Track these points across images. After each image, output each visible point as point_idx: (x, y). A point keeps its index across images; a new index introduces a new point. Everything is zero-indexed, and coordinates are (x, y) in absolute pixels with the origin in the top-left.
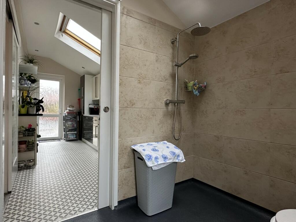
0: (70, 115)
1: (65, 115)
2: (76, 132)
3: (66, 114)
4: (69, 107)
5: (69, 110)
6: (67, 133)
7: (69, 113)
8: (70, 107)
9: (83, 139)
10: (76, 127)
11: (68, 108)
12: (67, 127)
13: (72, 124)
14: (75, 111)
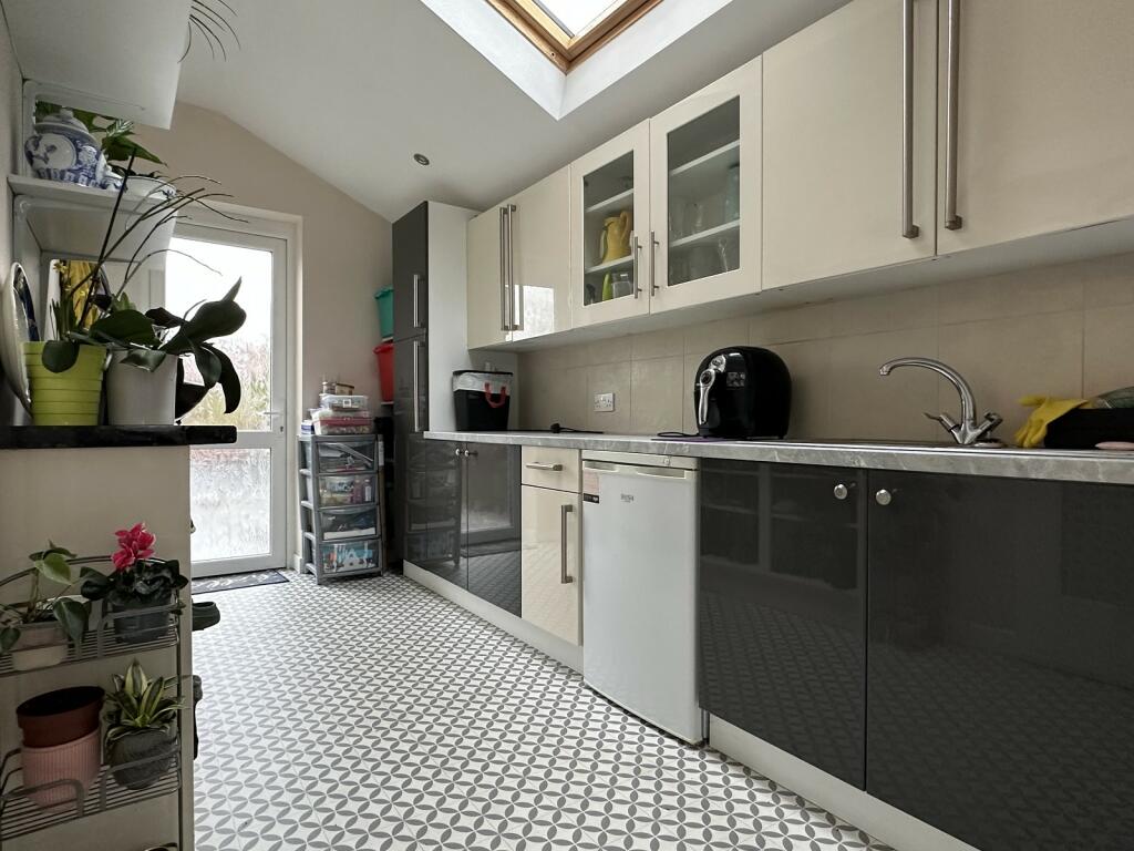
0: (342, 434)
1: (315, 438)
2: (371, 531)
3: (318, 432)
4: (331, 391)
5: (337, 408)
6: (328, 536)
7: (335, 425)
8: (337, 389)
9: (410, 568)
10: (373, 499)
11: (326, 398)
12: (324, 501)
13: (352, 484)
14: (366, 414)
